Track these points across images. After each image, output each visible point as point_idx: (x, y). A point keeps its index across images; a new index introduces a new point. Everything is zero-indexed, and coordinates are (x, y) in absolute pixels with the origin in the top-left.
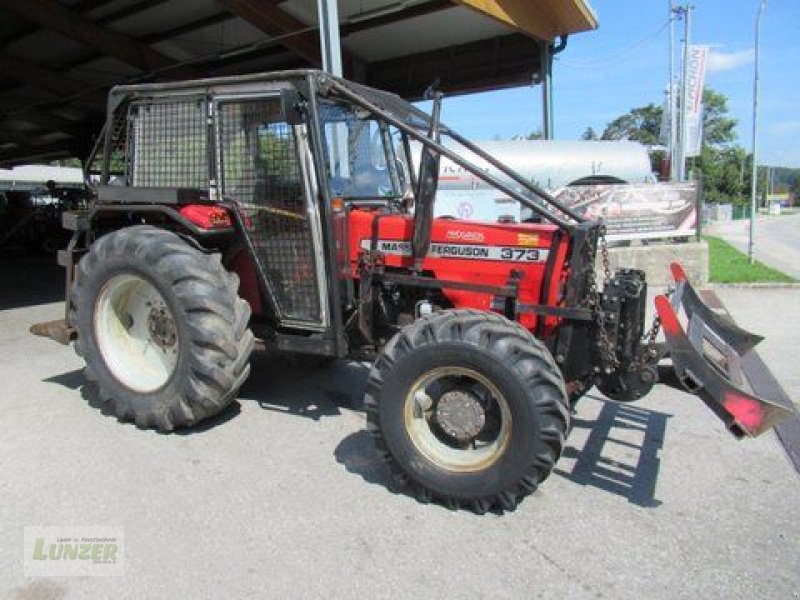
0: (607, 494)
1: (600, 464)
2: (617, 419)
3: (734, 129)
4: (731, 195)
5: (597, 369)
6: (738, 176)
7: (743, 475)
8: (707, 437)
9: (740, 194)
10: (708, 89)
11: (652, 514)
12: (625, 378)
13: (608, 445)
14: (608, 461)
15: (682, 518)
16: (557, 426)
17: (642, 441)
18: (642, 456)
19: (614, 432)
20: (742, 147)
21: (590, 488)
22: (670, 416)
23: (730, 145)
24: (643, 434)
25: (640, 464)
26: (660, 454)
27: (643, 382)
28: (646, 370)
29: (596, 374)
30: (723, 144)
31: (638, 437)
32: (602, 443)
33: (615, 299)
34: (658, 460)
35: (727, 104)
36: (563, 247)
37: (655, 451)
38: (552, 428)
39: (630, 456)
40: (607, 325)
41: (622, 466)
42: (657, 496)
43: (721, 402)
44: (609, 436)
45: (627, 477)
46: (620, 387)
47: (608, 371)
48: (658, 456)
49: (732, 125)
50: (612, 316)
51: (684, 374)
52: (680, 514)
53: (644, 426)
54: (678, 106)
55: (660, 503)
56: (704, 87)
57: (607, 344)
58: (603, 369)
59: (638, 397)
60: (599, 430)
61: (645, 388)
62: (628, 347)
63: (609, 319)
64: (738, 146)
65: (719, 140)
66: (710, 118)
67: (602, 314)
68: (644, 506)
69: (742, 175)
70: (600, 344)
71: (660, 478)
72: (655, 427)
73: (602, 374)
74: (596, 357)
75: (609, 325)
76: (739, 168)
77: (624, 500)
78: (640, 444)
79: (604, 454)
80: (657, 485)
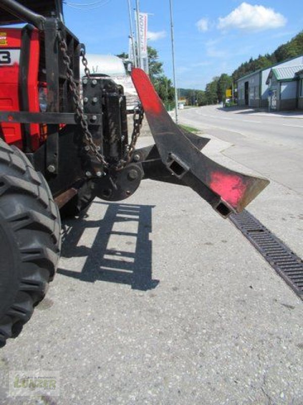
0: (112, 285)
1: (106, 257)
2: (118, 215)
3: (162, 67)
4: (164, 100)
5: (88, 174)
6: (165, 90)
7: (209, 240)
8: (179, 217)
9: (167, 99)
10: (149, 46)
11: (152, 296)
12: (115, 178)
13: (112, 238)
14: (113, 252)
15: (176, 293)
16: (41, 241)
17: (137, 229)
18: (138, 243)
19: (117, 226)
20: (166, 76)
21: (98, 283)
22: (153, 207)
23: (161, 75)
24: (137, 223)
25: (137, 249)
26: (151, 236)
27: (131, 179)
28: (133, 167)
29: (89, 179)
30: (158, 74)
31: (133, 227)
32: (108, 237)
33: (95, 100)
34: (151, 242)
35: (158, 54)
36: (35, 45)
37: (147, 236)
38: (35, 245)
39: (129, 243)
40: (90, 127)
41: (124, 254)
42: (154, 276)
43: (207, 183)
44: (113, 229)
45: (129, 263)
46: (112, 187)
47: (99, 174)
48: (150, 239)
49: (161, 65)
50: (95, 117)
51: (171, 159)
52: (175, 289)
53: (137, 217)
54: (137, 54)
55: (157, 282)
56: (147, 44)
57: (95, 147)
58: (94, 173)
59: (129, 194)
60: (105, 228)
61: (134, 185)
62: (114, 147)
63: (92, 121)
64: (164, 75)
65: (156, 73)
66: (151, 61)
67: (85, 117)
68: (145, 289)
69: (167, 89)
70: (87, 148)
71: (153, 257)
72: (145, 215)
73: (94, 178)
74: (85, 162)
75: (93, 128)
76: (165, 86)
77: (128, 287)
78: (136, 231)
79: (109, 246)
80: (153, 265)
